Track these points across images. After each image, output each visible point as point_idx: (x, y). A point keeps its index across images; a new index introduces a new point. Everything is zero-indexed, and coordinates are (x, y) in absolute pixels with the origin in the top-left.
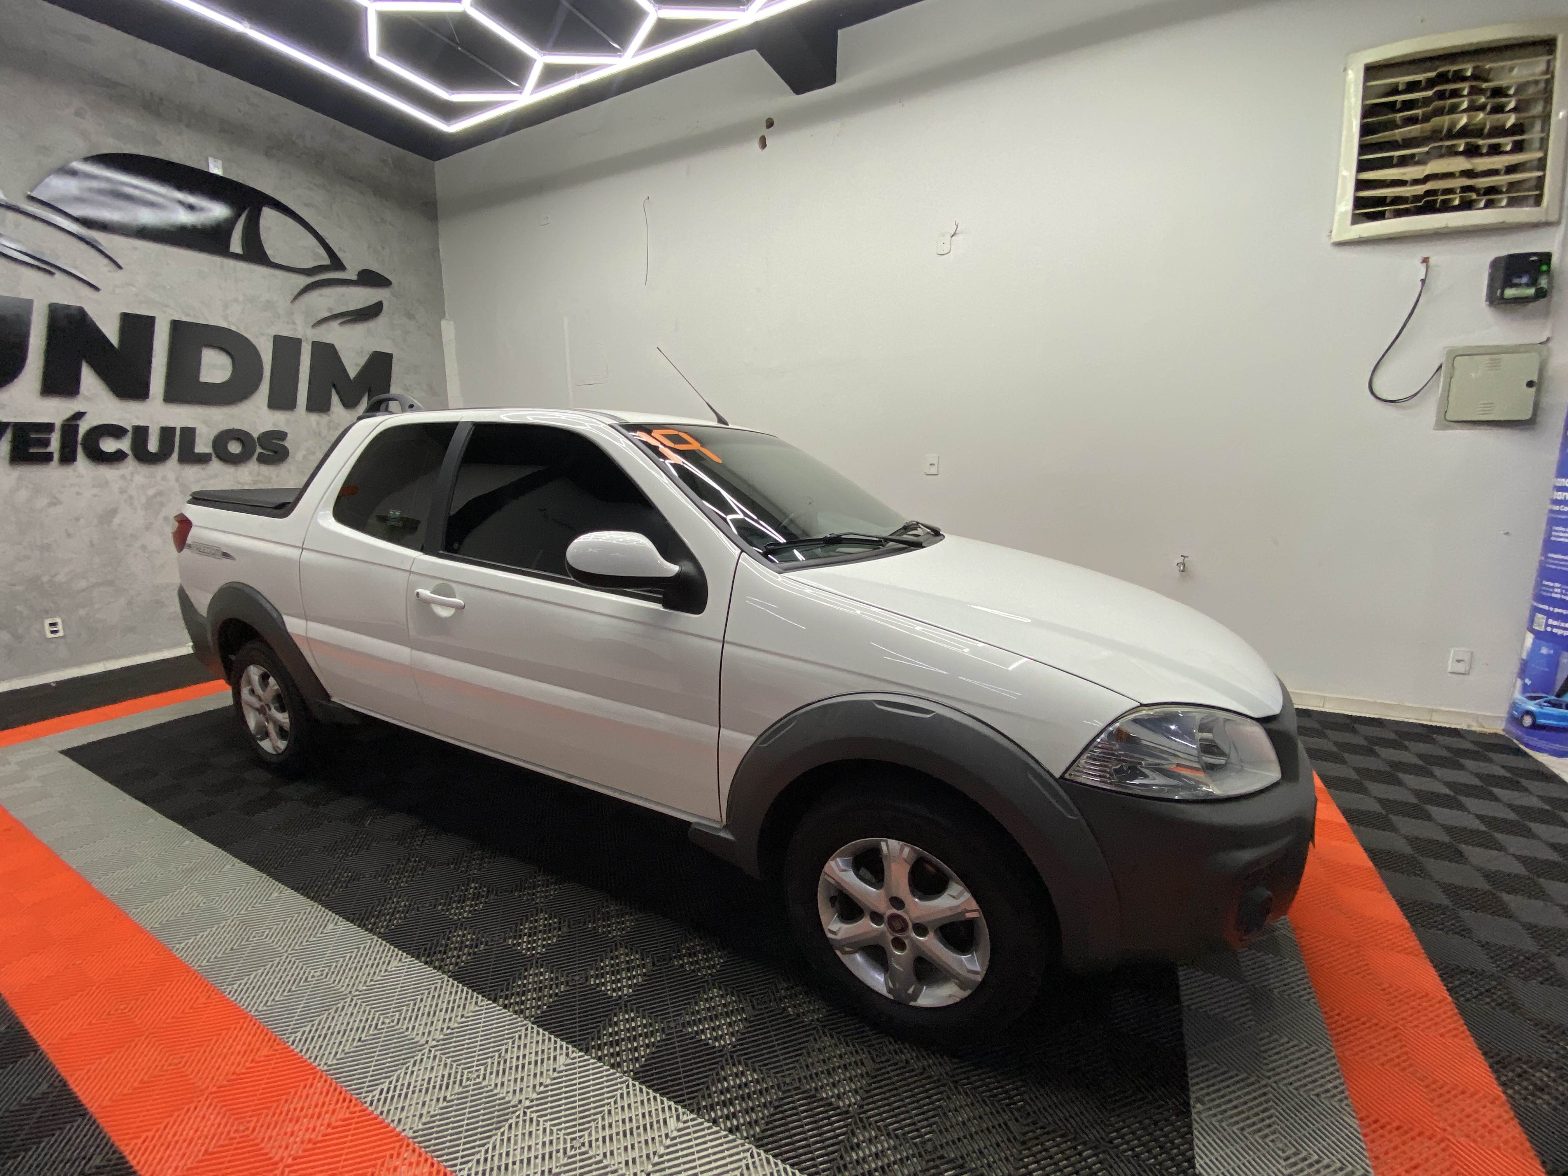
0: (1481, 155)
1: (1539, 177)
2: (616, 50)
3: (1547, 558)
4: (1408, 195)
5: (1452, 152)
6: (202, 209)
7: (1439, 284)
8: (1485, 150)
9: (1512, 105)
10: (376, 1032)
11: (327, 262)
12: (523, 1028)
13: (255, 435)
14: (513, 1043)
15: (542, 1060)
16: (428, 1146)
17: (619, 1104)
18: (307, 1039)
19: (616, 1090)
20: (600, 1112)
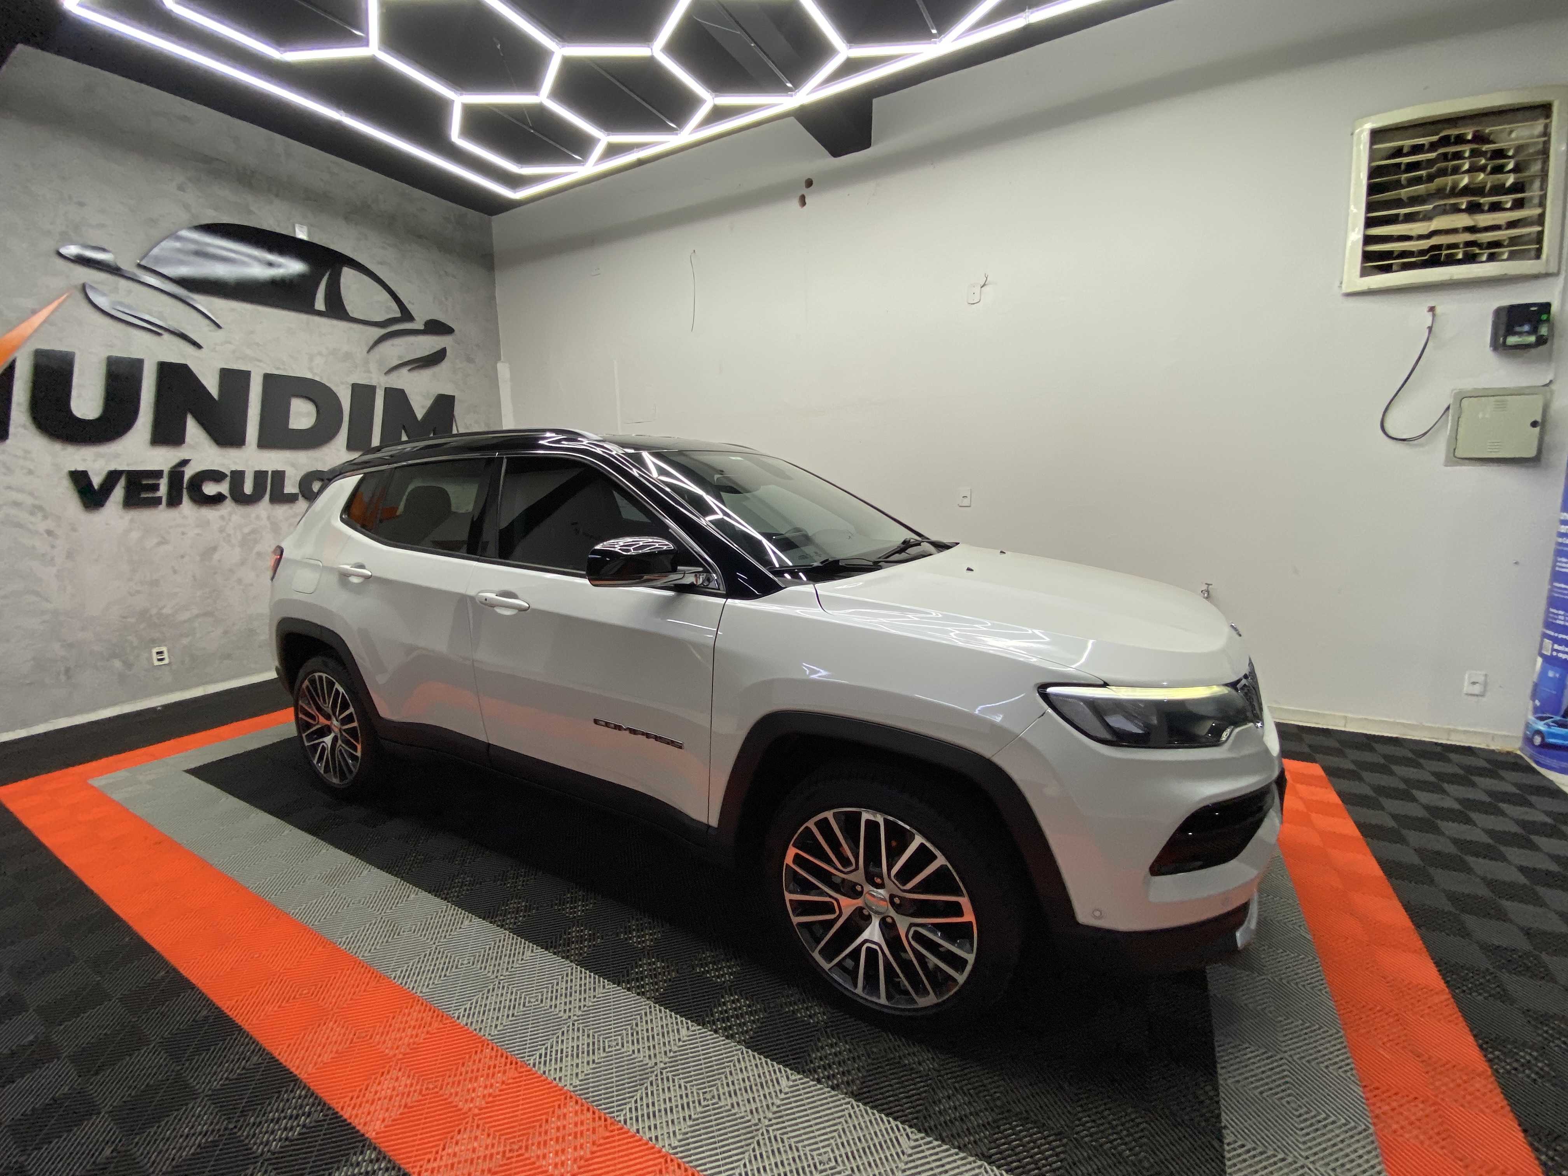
0: (1482, 211)
1: (1537, 232)
2: (673, 129)
3: (1554, 586)
4: (1415, 249)
5: (1456, 209)
6: (279, 266)
7: (1445, 331)
8: (1486, 208)
9: (1511, 166)
10: (525, 1009)
11: (398, 314)
12: (647, 1007)
14: (641, 1018)
15: (668, 1032)
16: (588, 1098)
17: (738, 1067)
18: (469, 1015)
19: (733, 1056)
20: (723, 1073)
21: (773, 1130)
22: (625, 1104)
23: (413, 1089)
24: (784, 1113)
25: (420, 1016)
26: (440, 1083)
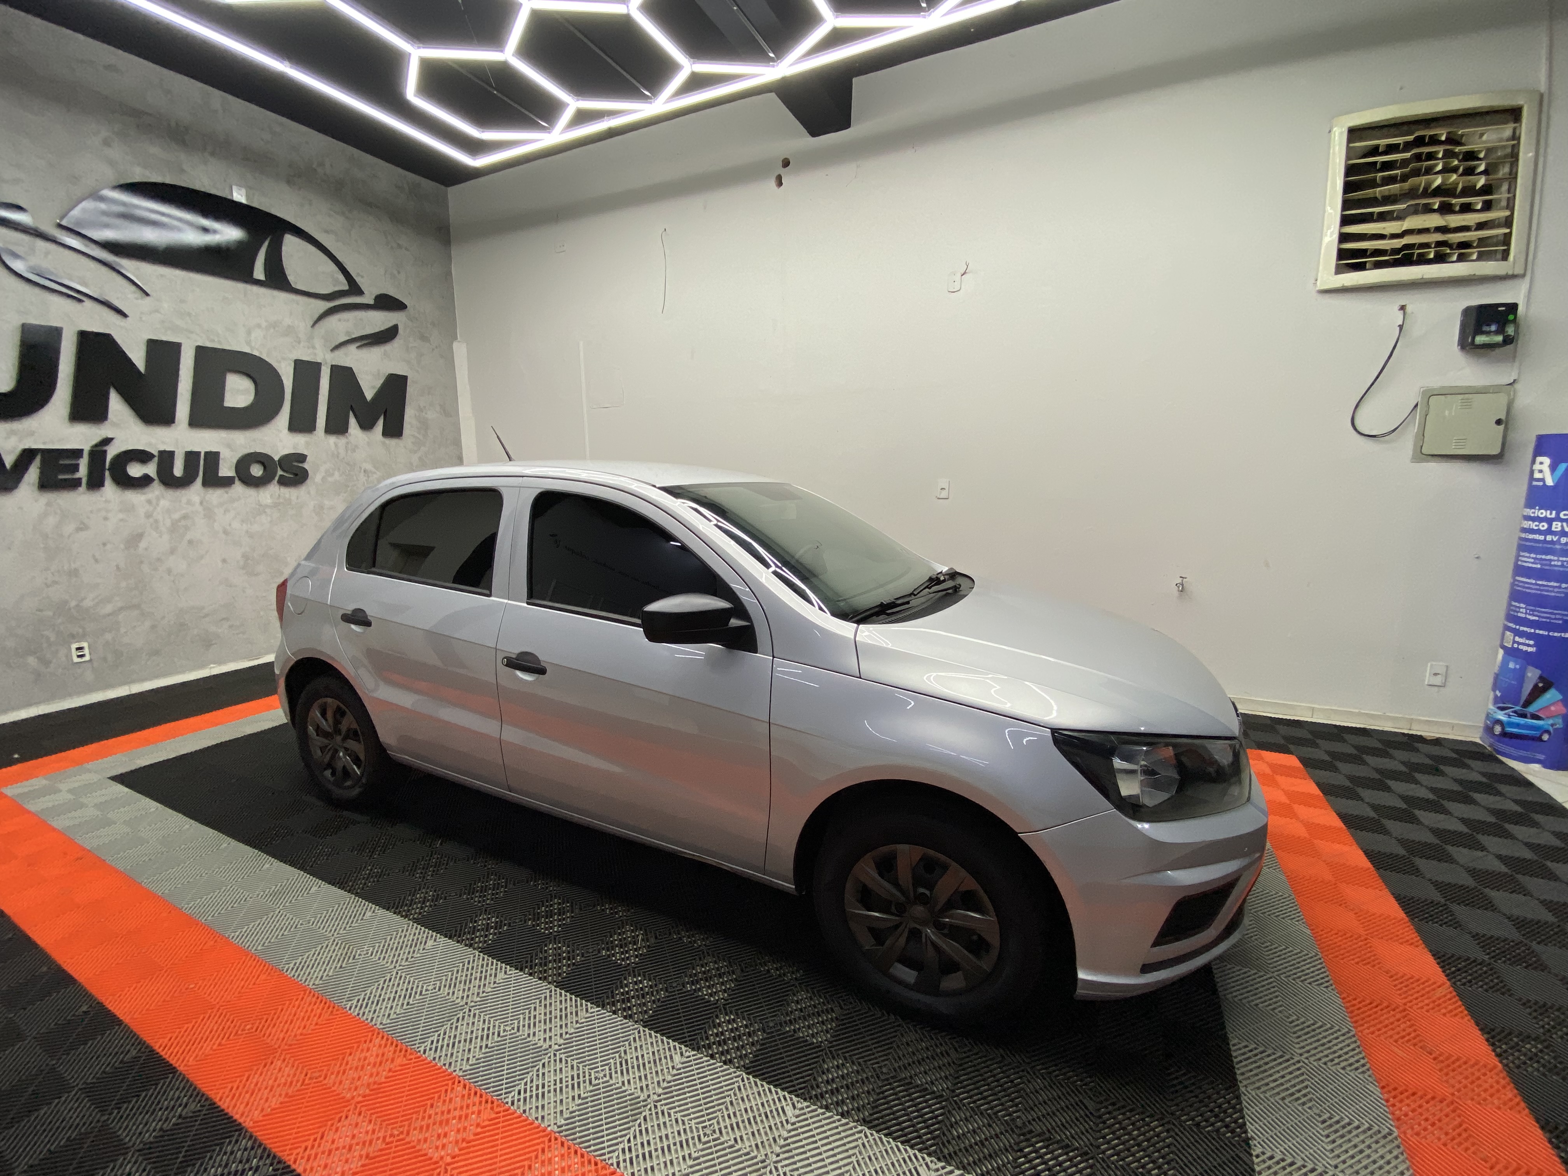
0: (1454, 212)
1: (1505, 234)
2: (647, 97)
3: (1515, 580)
4: (1388, 248)
5: (1428, 209)
6: (215, 232)
7: (1416, 330)
8: (1457, 208)
9: (1482, 168)
10: (500, 1039)
11: (346, 287)
12: (636, 1031)
13: (276, 458)
14: (630, 1045)
15: (660, 1059)
16: (575, 1139)
17: (739, 1096)
18: (436, 1048)
19: (733, 1083)
20: (723, 1103)
21: (782, 1167)
22: (617, 1144)
23: (375, 1136)
24: (792, 1146)
25: (380, 1052)
26: (406, 1128)
